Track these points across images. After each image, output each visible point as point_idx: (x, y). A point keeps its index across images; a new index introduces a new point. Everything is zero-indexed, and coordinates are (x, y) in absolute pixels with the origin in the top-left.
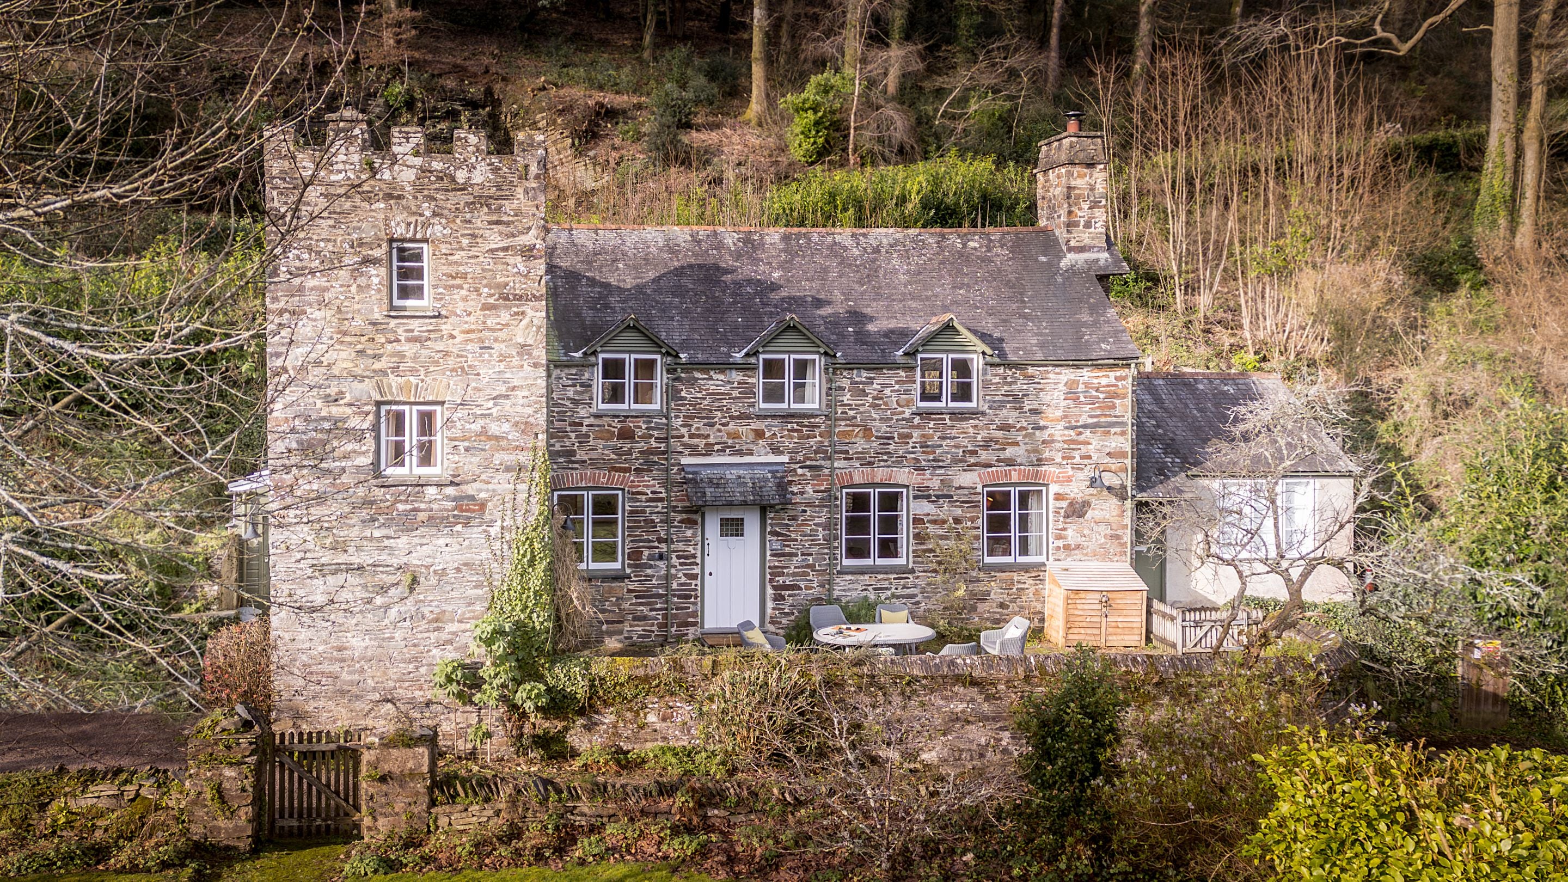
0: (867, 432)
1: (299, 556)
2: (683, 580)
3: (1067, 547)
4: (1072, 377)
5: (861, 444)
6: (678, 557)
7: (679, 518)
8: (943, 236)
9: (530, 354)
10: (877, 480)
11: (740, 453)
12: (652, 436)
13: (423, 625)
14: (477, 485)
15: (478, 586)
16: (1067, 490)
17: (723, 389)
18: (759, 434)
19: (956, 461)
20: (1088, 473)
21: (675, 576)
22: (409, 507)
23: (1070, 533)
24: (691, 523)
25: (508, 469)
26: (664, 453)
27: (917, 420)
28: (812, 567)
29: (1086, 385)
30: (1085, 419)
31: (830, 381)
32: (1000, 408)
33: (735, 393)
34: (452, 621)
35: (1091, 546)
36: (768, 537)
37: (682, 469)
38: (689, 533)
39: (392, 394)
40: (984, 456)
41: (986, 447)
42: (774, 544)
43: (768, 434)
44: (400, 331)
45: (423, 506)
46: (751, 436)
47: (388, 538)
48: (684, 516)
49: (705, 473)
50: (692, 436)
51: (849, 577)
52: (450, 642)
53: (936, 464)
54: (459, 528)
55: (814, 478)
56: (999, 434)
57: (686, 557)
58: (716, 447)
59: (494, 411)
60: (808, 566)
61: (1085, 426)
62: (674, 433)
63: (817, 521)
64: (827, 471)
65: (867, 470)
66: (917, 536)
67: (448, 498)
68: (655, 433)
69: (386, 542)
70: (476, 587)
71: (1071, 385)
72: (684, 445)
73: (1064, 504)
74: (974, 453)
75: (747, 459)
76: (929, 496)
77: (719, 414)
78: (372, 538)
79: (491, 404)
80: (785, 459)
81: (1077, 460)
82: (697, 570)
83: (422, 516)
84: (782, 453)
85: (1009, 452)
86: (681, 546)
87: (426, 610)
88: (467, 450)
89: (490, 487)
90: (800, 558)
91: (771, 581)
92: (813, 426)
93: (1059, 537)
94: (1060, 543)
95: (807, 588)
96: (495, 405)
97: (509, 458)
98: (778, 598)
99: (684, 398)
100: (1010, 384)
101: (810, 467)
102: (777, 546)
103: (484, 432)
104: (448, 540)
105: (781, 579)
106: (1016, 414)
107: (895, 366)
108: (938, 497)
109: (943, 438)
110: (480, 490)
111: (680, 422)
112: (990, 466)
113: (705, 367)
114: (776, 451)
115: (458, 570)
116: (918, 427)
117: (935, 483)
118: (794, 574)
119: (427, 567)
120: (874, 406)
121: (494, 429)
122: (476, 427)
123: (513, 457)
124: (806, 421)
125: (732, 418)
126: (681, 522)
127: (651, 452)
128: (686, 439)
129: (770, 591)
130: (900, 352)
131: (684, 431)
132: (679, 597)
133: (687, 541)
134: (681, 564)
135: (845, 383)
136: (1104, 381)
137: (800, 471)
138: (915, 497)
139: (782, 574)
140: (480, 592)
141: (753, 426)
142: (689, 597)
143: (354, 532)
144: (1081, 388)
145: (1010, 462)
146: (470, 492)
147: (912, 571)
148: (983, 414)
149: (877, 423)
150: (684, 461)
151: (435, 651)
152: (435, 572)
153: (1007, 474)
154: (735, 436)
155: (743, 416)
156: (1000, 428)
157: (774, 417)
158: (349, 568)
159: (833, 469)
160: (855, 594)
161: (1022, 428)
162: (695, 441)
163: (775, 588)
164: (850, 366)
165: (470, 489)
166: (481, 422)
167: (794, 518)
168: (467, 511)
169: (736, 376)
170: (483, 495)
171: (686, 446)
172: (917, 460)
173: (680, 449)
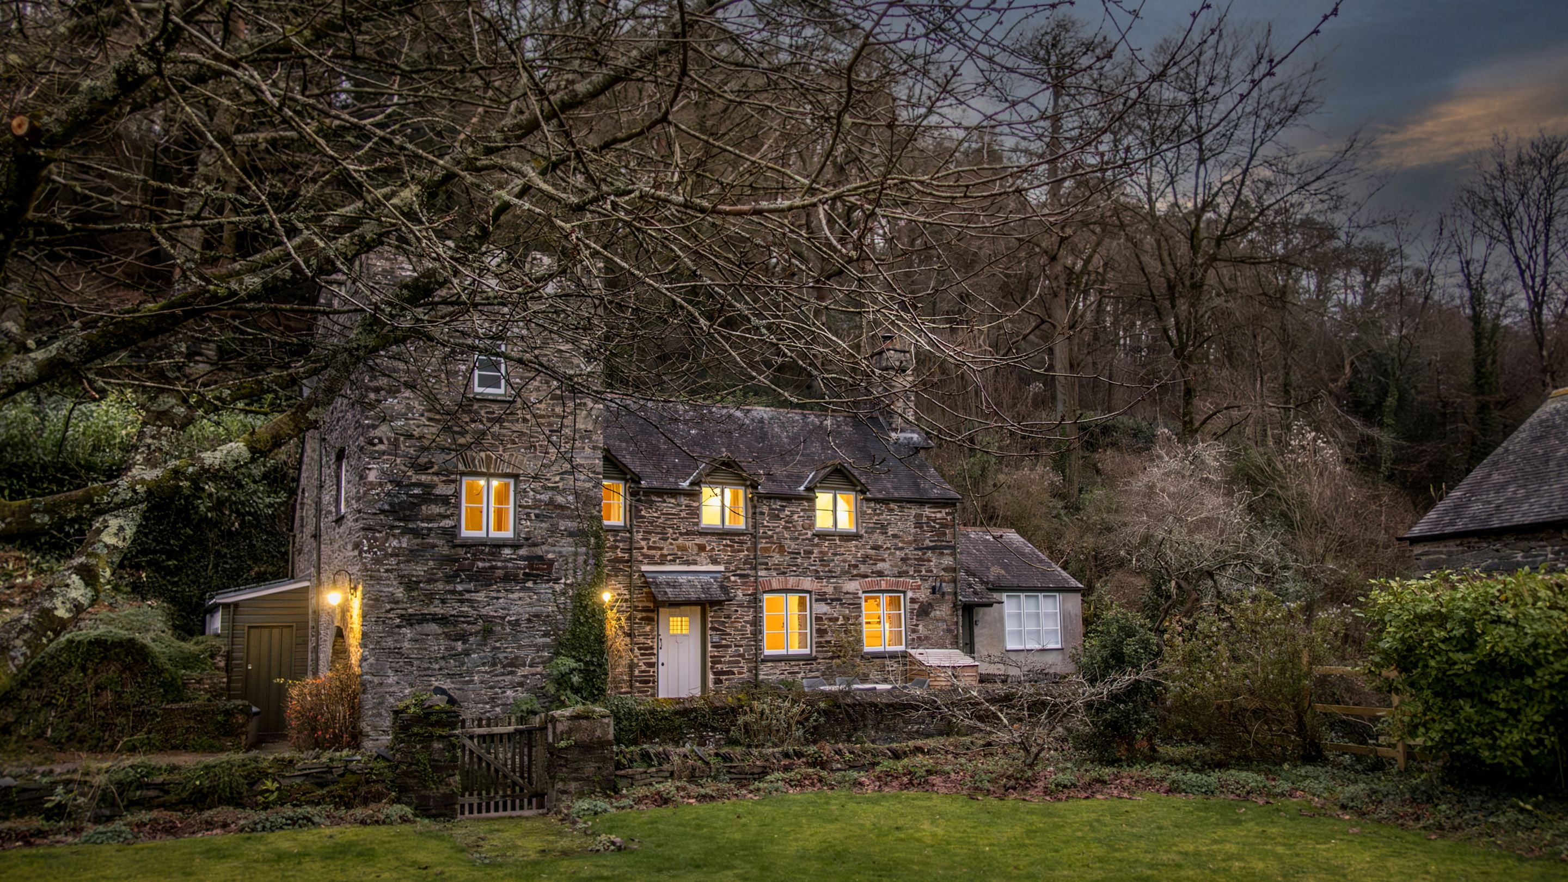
0: (781, 550)
1: (388, 607)
2: (644, 668)
3: (919, 638)
4: (919, 511)
5: (777, 559)
6: (640, 649)
7: (639, 616)
8: (805, 415)
9: (590, 438)
10: (789, 587)
11: (688, 563)
12: (618, 547)
13: (499, 669)
14: (545, 548)
15: (546, 635)
16: (918, 595)
17: (674, 511)
18: (702, 548)
19: (845, 573)
20: (930, 583)
21: (637, 665)
22: (487, 564)
23: (920, 627)
24: (649, 620)
25: (571, 534)
26: (627, 561)
27: (816, 540)
28: (742, 656)
29: (928, 517)
30: (927, 543)
31: (754, 507)
32: (872, 533)
33: (683, 514)
34: (524, 665)
35: (934, 638)
36: (710, 632)
37: (643, 574)
38: (648, 628)
39: (475, 466)
40: (863, 569)
41: (864, 562)
42: (713, 637)
43: (708, 548)
44: (483, 413)
45: (499, 564)
46: (696, 549)
47: (469, 591)
48: (644, 614)
49: (662, 578)
50: (649, 548)
51: (769, 664)
52: (521, 684)
53: (830, 575)
54: (530, 584)
55: (744, 584)
56: (873, 552)
57: (646, 649)
58: (669, 558)
59: (560, 485)
60: (740, 655)
61: (928, 548)
62: (637, 545)
63: (746, 618)
64: (752, 579)
65: (782, 578)
66: (818, 631)
67: (522, 558)
68: (621, 545)
69: (467, 596)
70: (544, 636)
71: (918, 516)
72: (643, 555)
73: (916, 606)
74: (856, 566)
75: (693, 568)
76: (825, 600)
77: (671, 531)
78: (453, 592)
79: (557, 479)
80: (721, 568)
81: (924, 573)
82: (654, 660)
83: (500, 573)
84: (719, 563)
85: (880, 566)
86: (641, 639)
87: (501, 656)
88: (537, 516)
89: (557, 549)
90: (733, 649)
91: (712, 668)
92: (742, 543)
93: (914, 631)
94: (915, 636)
95: (740, 673)
96: (562, 479)
97: (572, 525)
98: (718, 682)
99: (644, 517)
100: (879, 515)
101: (741, 576)
102: (716, 639)
103: (551, 502)
104: (521, 594)
105: (719, 666)
106: (882, 537)
107: (799, 498)
108: (832, 600)
109: (835, 554)
110: (548, 552)
111: (640, 536)
112: (867, 576)
113: (660, 492)
114: (714, 562)
115: (529, 621)
116: (817, 545)
117: (830, 590)
118: (729, 662)
119: (503, 618)
120: (786, 528)
121: (560, 499)
122: (545, 497)
123: (575, 524)
124: (736, 538)
125: (681, 534)
126: (642, 619)
127: (618, 560)
128: (645, 550)
129: (711, 677)
130: (802, 488)
131: (643, 543)
132: (641, 682)
133: (646, 635)
134: (642, 655)
135: (765, 509)
136: (939, 515)
137: (733, 578)
138: (817, 600)
139: (720, 662)
140: (548, 640)
141: (697, 541)
142: (648, 682)
143: (440, 586)
144: (924, 520)
145: (880, 574)
146: (540, 553)
147: (815, 659)
148: (861, 537)
149: (788, 542)
150: (644, 568)
151: (509, 692)
152: (509, 622)
153: (878, 583)
154: (683, 548)
155: (688, 533)
156: (872, 548)
157: (713, 534)
158: (435, 619)
159: (756, 577)
160: (774, 677)
161: (888, 548)
162: (653, 552)
163: (715, 673)
164: (769, 497)
165: (539, 551)
166: (550, 493)
167: (729, 617)
168: (537, 569)
169: (684, 501)
170: (550, 556)
171: (645, 556)
172: (817, 571)
173: (640, 558)
